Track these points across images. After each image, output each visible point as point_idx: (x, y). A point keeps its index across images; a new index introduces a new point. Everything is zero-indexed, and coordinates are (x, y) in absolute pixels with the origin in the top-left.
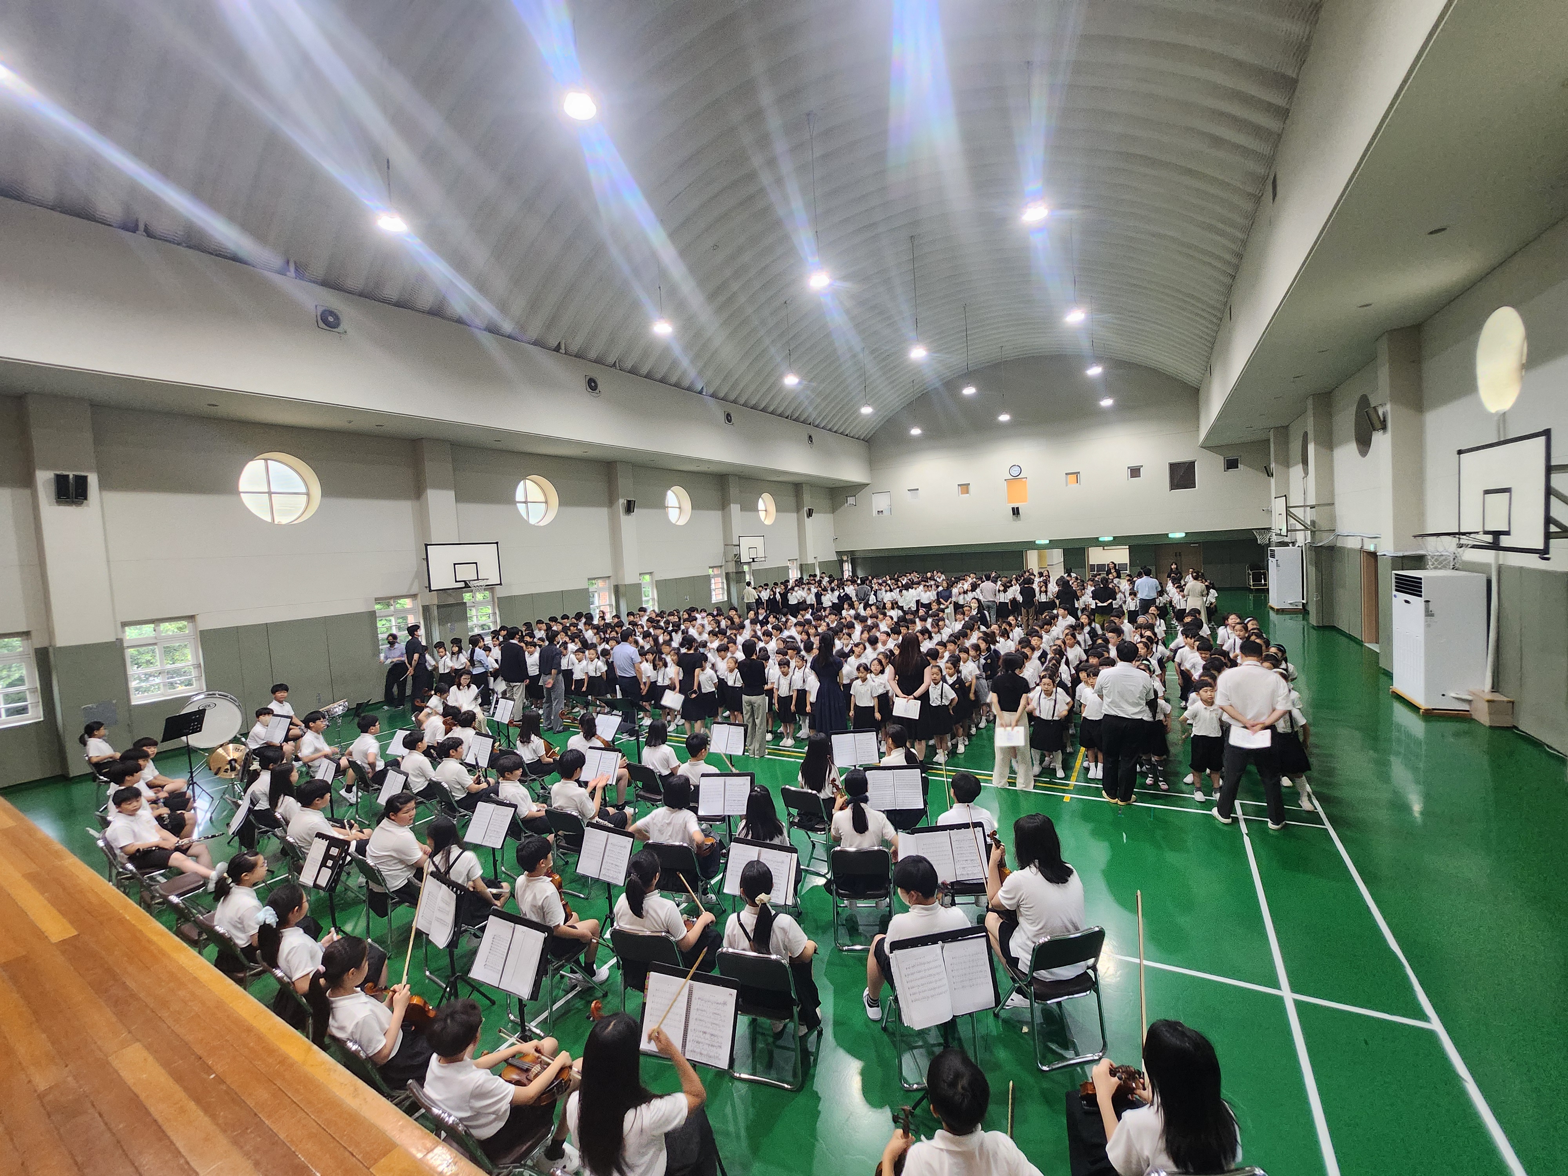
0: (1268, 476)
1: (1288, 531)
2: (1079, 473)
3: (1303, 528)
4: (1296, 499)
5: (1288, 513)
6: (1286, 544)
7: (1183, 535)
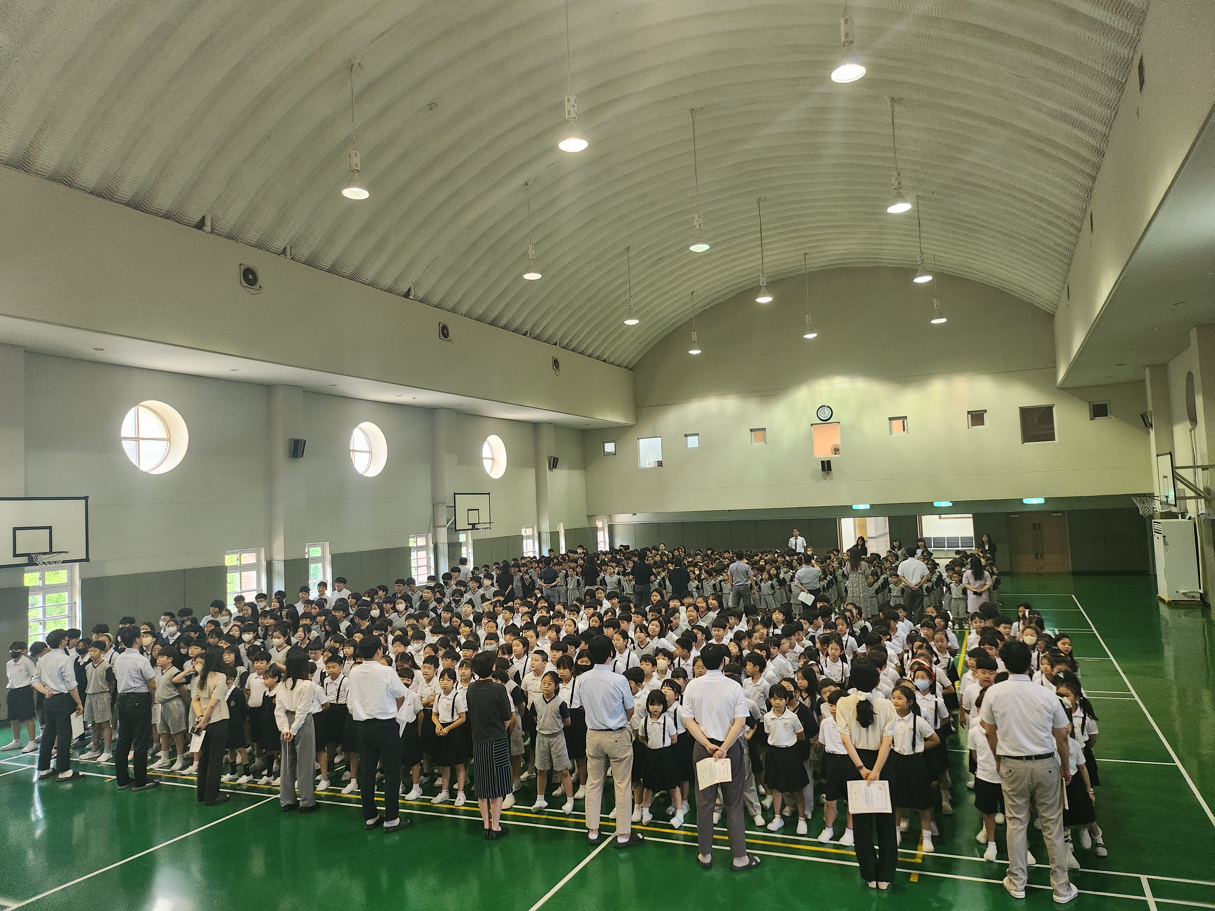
0: (1146, 426)
1: (1175, 498)
2: (906, 417)
3: (1193, 494)
4: (1183, 457)
5: (1176, 477)
6: (1174, 516)
7: (1041, 501)
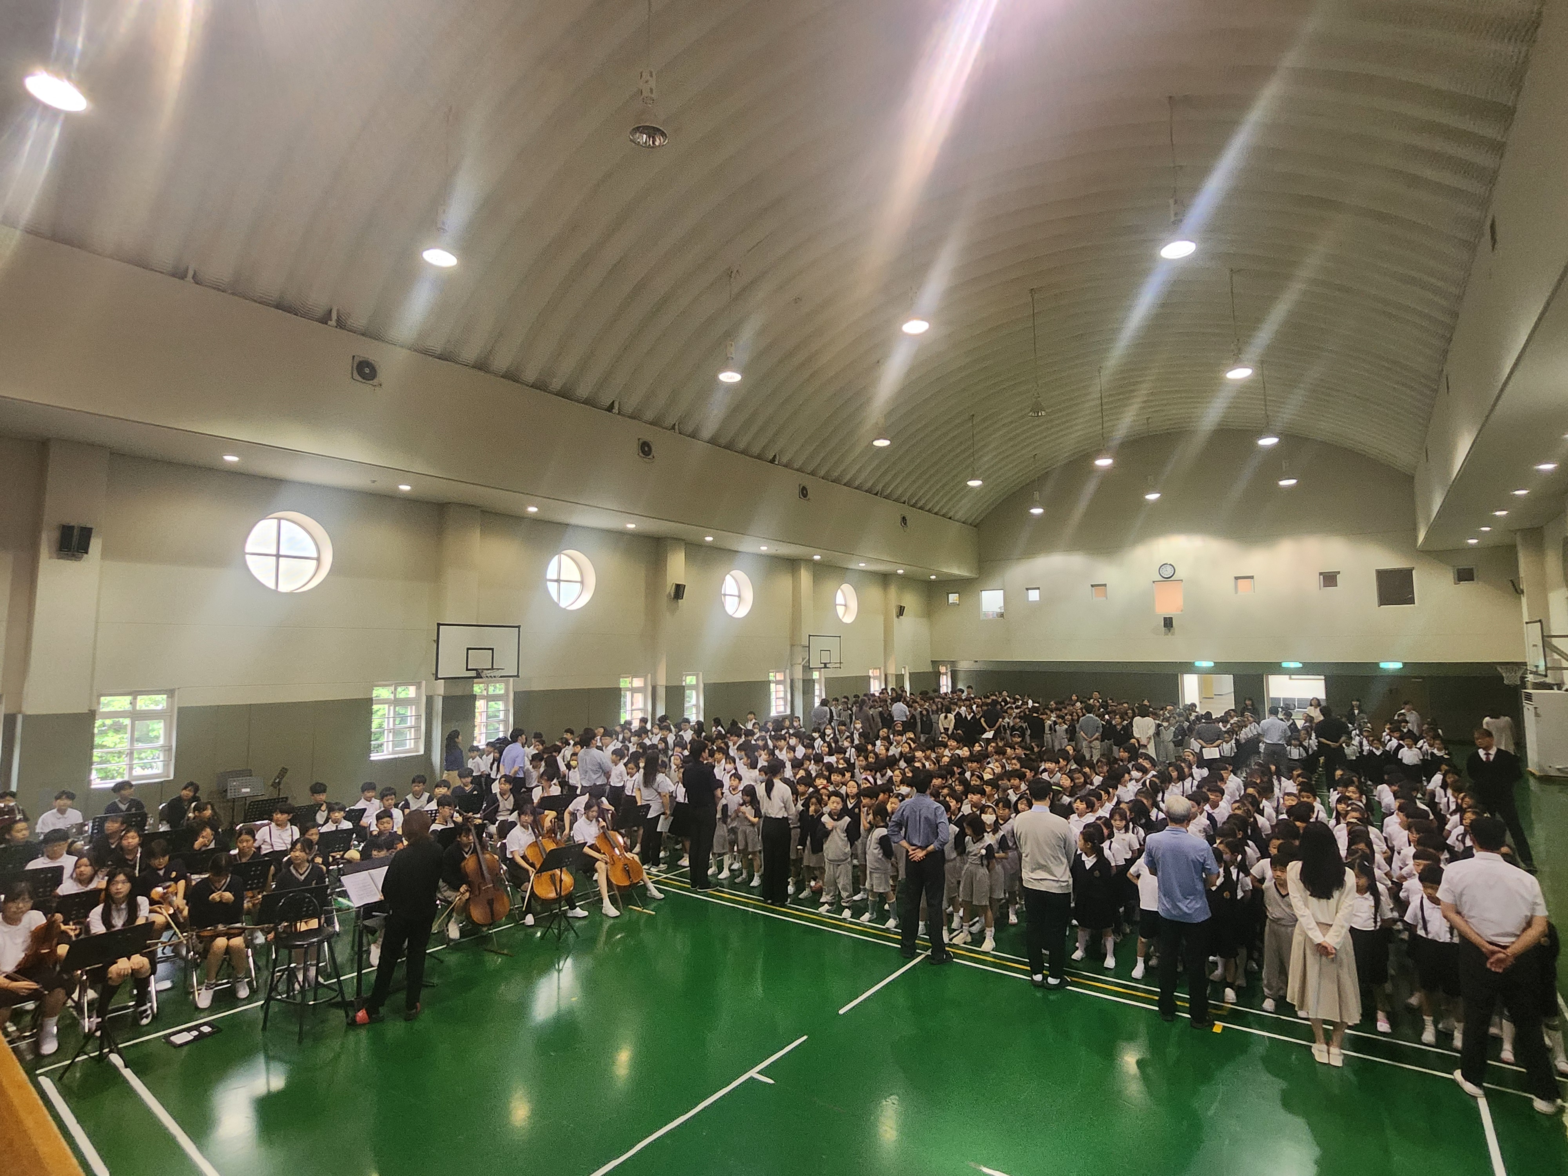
0: (1517, 594)
1: (1547, 669)
2: (1252, 577)
4: (1556, 626)
5: (1547, 646)
6: (1547, 686)
7: (1399, 665)
